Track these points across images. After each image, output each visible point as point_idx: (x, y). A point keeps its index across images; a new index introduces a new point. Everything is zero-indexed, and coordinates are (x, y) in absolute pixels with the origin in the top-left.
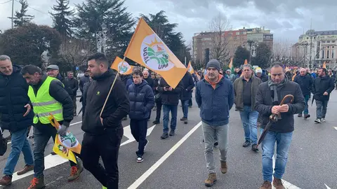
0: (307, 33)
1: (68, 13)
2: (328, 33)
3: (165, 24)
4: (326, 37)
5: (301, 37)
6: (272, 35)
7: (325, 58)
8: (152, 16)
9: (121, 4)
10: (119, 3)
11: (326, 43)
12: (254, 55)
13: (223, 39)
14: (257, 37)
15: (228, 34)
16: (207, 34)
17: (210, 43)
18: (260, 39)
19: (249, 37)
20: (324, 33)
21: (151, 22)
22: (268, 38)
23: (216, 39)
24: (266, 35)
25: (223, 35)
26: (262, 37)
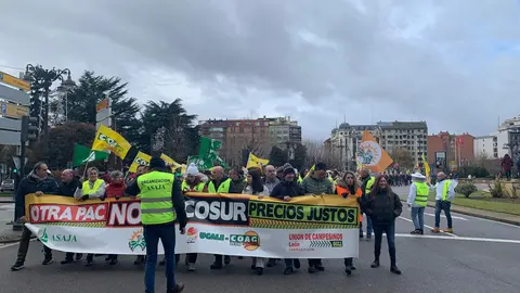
0: (341, 128)
2: (364, 128)
3: (181, 114)
6: (300, 128)
8: (164, 104)
9: (121, 87)
12: (292, 158)
13: (237, 129)
14: (281, 129)
15: (244, 124)
16: (216, 123)
17: (222, 135)
18: (285, 132)
19: (272, 129)
20: (359, 128)
21: (162, 110)
22: (296, 132)
23: (229, 130)
24: (293, 128)
25: (238, 124)
26: (287, 129)
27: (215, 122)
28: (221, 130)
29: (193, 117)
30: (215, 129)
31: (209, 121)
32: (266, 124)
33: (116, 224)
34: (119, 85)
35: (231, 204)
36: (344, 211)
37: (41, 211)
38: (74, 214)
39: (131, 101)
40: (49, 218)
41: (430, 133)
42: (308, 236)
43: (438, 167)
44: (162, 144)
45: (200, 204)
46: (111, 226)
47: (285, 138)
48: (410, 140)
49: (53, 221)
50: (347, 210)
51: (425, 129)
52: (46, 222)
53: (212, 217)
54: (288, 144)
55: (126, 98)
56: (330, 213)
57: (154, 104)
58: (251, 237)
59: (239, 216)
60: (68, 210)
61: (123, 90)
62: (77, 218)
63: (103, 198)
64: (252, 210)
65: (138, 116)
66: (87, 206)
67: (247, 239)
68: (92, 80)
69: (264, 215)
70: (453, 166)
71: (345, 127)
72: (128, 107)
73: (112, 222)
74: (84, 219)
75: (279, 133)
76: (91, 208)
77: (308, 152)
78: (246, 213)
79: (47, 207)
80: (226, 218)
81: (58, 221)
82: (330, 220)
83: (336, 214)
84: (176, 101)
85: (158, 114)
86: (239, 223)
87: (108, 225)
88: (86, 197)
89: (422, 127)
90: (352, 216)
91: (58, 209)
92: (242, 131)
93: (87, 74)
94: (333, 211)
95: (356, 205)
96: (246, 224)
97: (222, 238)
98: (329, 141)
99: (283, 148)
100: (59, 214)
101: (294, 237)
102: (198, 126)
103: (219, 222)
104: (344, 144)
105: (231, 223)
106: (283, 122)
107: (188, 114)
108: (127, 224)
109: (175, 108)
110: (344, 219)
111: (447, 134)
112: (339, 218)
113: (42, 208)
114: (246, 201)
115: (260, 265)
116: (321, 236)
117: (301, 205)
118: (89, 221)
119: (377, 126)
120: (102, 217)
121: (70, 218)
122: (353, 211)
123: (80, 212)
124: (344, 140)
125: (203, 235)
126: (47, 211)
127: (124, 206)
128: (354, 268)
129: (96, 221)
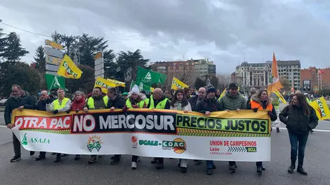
0: (242, 65)
2: (258, 65)
3: (140, 59)
4: (256, 68)
5: (237, 68)
6: (215, 66)
7: (257, 85)
8: (130, 53)
9: (105, 43)
11: (257, 73)
13: (175, 68)
14: (203, 67)
15: (179, 63)
16: (162, 64)
17: (165, 71)
18: (205, 69)
19: (196, 67)
20: (254, 65)
21: (129, 57)
22: (212, 68)
23: (169, 68)
24: (210, 66)
25: (175, 64)
26: (207, 67)
27: (160, 63)
28: (165, 68)
29: (147, 60)
30: (161, 68)
31: (157, 63)
32: (193, 64)
33: (78, 132)
34: (103, 42)
35: (162, 117)
36: (257, 122)
37: (24, 121)
38: (48, 124)
39: (111, 51)
40: (30, 126)
41: (302, 68)
42: (226, 143)
43: (304, 90)
44: (130, 77)
45: (139, 117)
46: (74, 133)
47: (205, 72)
48: (289, 72)
49: (32, 128)
50: (260, 121)
51: (299, 66)
52: (28, 128)
53: (148, 127)
54: (206, 76)
55: (107, 49)
56: (245, 124)
57: (124, 53)
58: (178, 143)
59: (168, 126)
60: (44, 121)
61: (105, 45)
62: (51, 127)
63: (68, 112)
64: (179, 121)
65: (114, 61)
66: (58, 118)
67: (176, 144)
68: (87, 39)
69: (189, 125)
70: (316, 89)
71: (245, 64)
72: (108, 56)
73: (75, 130)
74: (56, 127)
75: (201, 69)
76: (60, 119)
77: (220, 81)
78: (174, 124)
79: (29, 119)
80: (158, 128)
81: (36, 129)
82: (245, 130)
83: (250, 125)
84: (137, 51)
85: (126, 59)
86: (169, 131)
87: (72, 132)
88: (56, 112)
89: (297, 64)
90: (264, 127)
91: (37, 120)
92: (177, 68)
93: (84, 36)
94: (248, 122)
95: (266, 117)
96: (174, 132)
97: (156, 144)
98: (234, 74)
99: (204, 79)
100: (38, 124)
101: (213, 143)
102: (150, 66)
103: (154, 131)
104: (244, 76)
105: (162, 131)
106: (204, 62)
107: (145, 59)
108: (84, 132)
109: (136, 55)
110: (257, 129)
111: (314, 68)
112: (253, 129)
113: (25, 119)
114: (174, 115)
115: (184, 165)
116: (238, 143)
117: (219, 119)
118: (60, 129)
119: (266, 64)
120: (68, 126)
121: (45, 127)
122: (264, 123)
123: (53, 122)
124: (244, 73)
125: (142, 142)
126: (29, 121)
127: (82, 117)
128: (264, 169)
129: (64, 129)
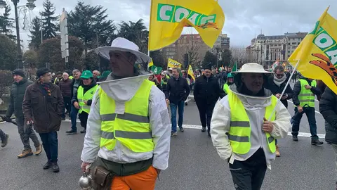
0: (258, 38)
1: (54, 19)
3: (143, 30)
4: (273, 41)
5: (253, 41)
8: (132, 23)
9: (103, 12)
10: (101, 11)
11: (274, 47)
12: (220, 59)
13: (185, 41)
18: (218, 42)
20: (271, 38)
21: (130, 28)
22: (225, 42)
23: (179, 41)
24: (223, 39)
25: (185, 37)
26: (220, 40)
39: (110, 22)
47: (218, 46)
54: (218, 49)
55: (106, 20)
57: (125, 24)
61: (104, 14)
68: (83, 8)
71: (261, 37)
77: (233, 54)
84: (140, 21)
92: (188, 42)
93: (80, 4)
98: (249, 48)
99: (214, 53)
109: (139, 25)
119: (285, 36)
124: (260, 46)
